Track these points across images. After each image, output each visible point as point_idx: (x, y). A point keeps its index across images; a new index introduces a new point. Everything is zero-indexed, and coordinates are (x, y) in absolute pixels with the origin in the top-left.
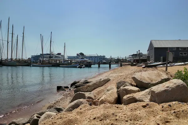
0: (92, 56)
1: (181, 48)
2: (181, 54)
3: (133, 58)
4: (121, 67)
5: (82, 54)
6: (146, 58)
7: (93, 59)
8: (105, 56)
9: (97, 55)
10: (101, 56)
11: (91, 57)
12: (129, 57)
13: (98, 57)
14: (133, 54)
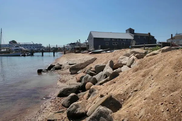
0: (27, 44)
1: (114, 39)
2: (113, 43)
3: (71, 46)
4: (65, 54)
5: (14, 42)
6: (86, 47)
7: (29, 47)
8: (41, 45)
9: (32, 43)
10: (37, 45)
11: (25, 45)
12: (67, 45)
13: (34, 45)
14: (70, 43)
